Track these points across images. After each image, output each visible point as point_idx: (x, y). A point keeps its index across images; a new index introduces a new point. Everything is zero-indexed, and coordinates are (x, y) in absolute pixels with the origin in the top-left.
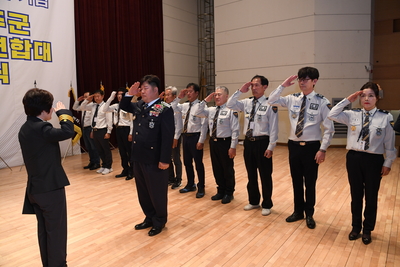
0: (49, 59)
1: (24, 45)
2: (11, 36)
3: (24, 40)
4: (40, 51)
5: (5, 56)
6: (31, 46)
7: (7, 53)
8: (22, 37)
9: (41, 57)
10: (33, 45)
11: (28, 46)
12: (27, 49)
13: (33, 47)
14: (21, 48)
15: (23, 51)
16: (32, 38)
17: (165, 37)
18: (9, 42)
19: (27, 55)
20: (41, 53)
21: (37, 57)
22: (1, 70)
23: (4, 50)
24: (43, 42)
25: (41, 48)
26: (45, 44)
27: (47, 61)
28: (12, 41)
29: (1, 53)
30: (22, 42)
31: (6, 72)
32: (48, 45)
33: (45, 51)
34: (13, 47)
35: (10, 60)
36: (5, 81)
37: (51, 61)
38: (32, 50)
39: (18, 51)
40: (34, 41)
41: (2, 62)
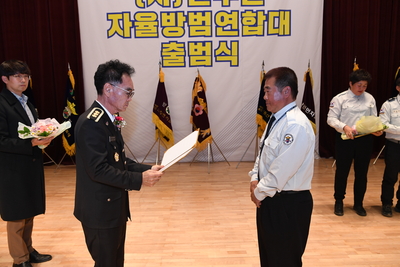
0: (287, 32)
1: (256, 18)
2: (243, 9)
3: (257, 12)
4: (276, 23)
5: (236, 33)
6: (264, 18)
7: (238, 30)
8: (255, 9)
9: (276, 31)
10: (267, 16)
11: (261, 18)
12: (260, 22)
13: (267, 20)
14: (253, 22)
15: (256, 25)
16: (266, 9)
18: (241, 16)
19: (259, 29)
20: (276, 26)
21: (271, 31)
22: (231, 49)
23: (235, 27)
24: (279, 11)
25: (277, 19)
26: (282, 13)
27: (284, 35)
28: (244, 15)
29: (232, 30)
30: (255, 15)
31: (235, 52)
32: (287, 13)
33: (282, 22)
34: (245, 22)
35: (240, 38)
36: (234, 63)
37: (290, 35)
38: (266, 23)
39: (249, 26)
40: (268, 11)
41: (231, 42)
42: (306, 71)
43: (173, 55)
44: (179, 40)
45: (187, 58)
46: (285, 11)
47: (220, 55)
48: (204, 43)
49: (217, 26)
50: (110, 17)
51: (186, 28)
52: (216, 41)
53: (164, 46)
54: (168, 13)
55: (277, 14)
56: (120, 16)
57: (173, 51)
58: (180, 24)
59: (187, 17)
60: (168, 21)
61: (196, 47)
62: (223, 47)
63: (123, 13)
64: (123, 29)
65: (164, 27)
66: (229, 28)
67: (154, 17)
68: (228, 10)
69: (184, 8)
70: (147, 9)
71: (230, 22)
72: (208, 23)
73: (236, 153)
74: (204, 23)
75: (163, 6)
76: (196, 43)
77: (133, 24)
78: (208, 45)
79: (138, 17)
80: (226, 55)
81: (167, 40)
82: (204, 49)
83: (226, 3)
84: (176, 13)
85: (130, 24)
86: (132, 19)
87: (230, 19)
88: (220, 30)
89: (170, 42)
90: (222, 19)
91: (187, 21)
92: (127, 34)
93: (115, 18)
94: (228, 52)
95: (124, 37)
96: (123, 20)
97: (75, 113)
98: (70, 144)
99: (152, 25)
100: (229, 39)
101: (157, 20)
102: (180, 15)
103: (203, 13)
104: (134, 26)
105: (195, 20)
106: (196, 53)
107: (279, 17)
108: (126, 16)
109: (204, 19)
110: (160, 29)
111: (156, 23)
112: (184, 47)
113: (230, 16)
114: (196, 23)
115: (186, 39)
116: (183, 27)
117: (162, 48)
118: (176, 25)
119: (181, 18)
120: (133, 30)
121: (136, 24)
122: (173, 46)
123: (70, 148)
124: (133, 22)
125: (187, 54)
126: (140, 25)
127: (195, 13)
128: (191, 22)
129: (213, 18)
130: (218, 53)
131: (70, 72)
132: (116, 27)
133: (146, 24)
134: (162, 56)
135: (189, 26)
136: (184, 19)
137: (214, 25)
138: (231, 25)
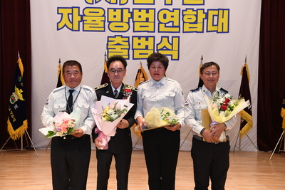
0: (225, 30)
1: (196, 16)
2: (184, 8)
3: (198, 10)
4: (215, 21)
5: (177, 29)
6: (204, 16)
7: (179, 27)
8: (195, 8)
9: (215, 28)
10: (207, 14)
11: (201, 16)
12: (200, 20)
13: (207, 17)
14: (194, 20)
15: (196, 22)
16: (206, 7)
18: (182, 14)
19: (199, 27)
20: (215, 23)
21: (210, 28)
22: (172, 44)
23: (176, 24)
24: (218, 10)
25: (216, 18)
26: (221, 12)
27: (223, 32)
28: (185, 13)
29: (173, 26)
30: (195, 13)
31: (175, 47)
32: (226, 12)
33: (221, 20)
34: (186, 20)
35: (181, 34)
36: (175, 57)
37: (228, 32)
38: (205, 20)
39: (190, 23)
40: (208, 10)
41: (173, 37)
42: (243, 65)
43: (118, 48)
44: (124, 34)
45: (131, 51)
46: (223, 10)
47: (162, 49)
48: (147, 38)
49: (160, 23)
50: (60, 11)
51: (131, 24)
52: (158, 36)
53: (110, 39)
54: (115, 10)
55: (216, 13)
56: (70, 11)
57: (118, 44)
58: (126, 19)
59: (132, 14)
60: (115, 16)
61: (139, 41)
62: (165, 43)
63: (72, 8)
64: (72, 23)
65: (110, 22)
66: (171, 24)
67: (101, 12)
68: (170, 8)
69: (130, 5)
70: (95, 5)
71: (172, 19)
72: (151, 19)
74: (147, 20)
75: (110, 3)
76: (139, 38)
77: (82, 18)
78: (151, 40)
79: (86, 12)
80: (168, 49)
81: (113, 34)
82: (147, 43)
83: (168, 1)
84: (122, 9)
85: (79, 18)
86: (81, 13)
87: (172, 17)
88: (162, 26)
89: (115, 36)
90: (165, 16)
91: (132, 17)
92: (76, 27)
93: (65, 12)
94: (170, 47)
95: (72, 30)
96: (72, 14)
97: (22, 99)
98: (15, 129)
99: (99, 20)
100: (170, 35)
101: (104, 16)
102: (126, 12)
103: (147, 11)
104: (82, 20)
105: (140, 17)
106: (139, 47)
107: (218, 16)
108: (76, 11)
109: (147, 15)
110: (107, 24)
111: (103, 18)
112: (129, 41)
113: (172, 14)
114: (140, 19)
115: (130, 34)
116: (128, 23)
117: (108, 41)
118: (122, 21)
119: (127, 15)
120: (81, 23)
121: (84, 18)
122: (118, 40)
123: (14, 132)
124: (82, 17)
125: (131, 48)
126: (88, 20)
127: (140, 10)
128: (136, 18)
129: (156, 16)
130: (160, 47)
131: (20, 60)
132: (65, 21)
133: (94, 18)
134: (108, 49)
135: (133, 22)
136: (129, 15)
137: (157, 22)
138: (173, 22)
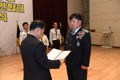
0: (23, 12)
1: (13, 6)
2: (8, 2)
3: (13, 4)
6: (15, 6)
7: (6, 9)
8: (12, 3)
10: (16, 6)
12: (14, 7)
13: (16, 7)
14: (12, 7)
15: (13, 8)
17: (68, 2)
18: (7, 4)
19: (14, 10)
20: (19, 9)
21: (18, 11)
22: (4, 16)
23: (5, 8)
24: (20, 4)
25: (19, 7)
26: (21, 5)
27: (22, 12)
29: (4, 9)
30: (12, 5)
32: (23, 6)
34: (8, 7)
35: (7, 12)
36: (6, 20)
37: (24, 12)
38: (16, 8)
39: (10, 8)
40: (17, 4)
41: (4, 13)
55: (19, 5)
62: (1, 15)
66: (2, 8)
68: (2, 1)
71: (3, 6)
73: (8, 52)
80: (2, 18)
87: (3, 5)
100: (3, 12)
107: (20, 7)
113: (3, 4)
138: (3, 7)
